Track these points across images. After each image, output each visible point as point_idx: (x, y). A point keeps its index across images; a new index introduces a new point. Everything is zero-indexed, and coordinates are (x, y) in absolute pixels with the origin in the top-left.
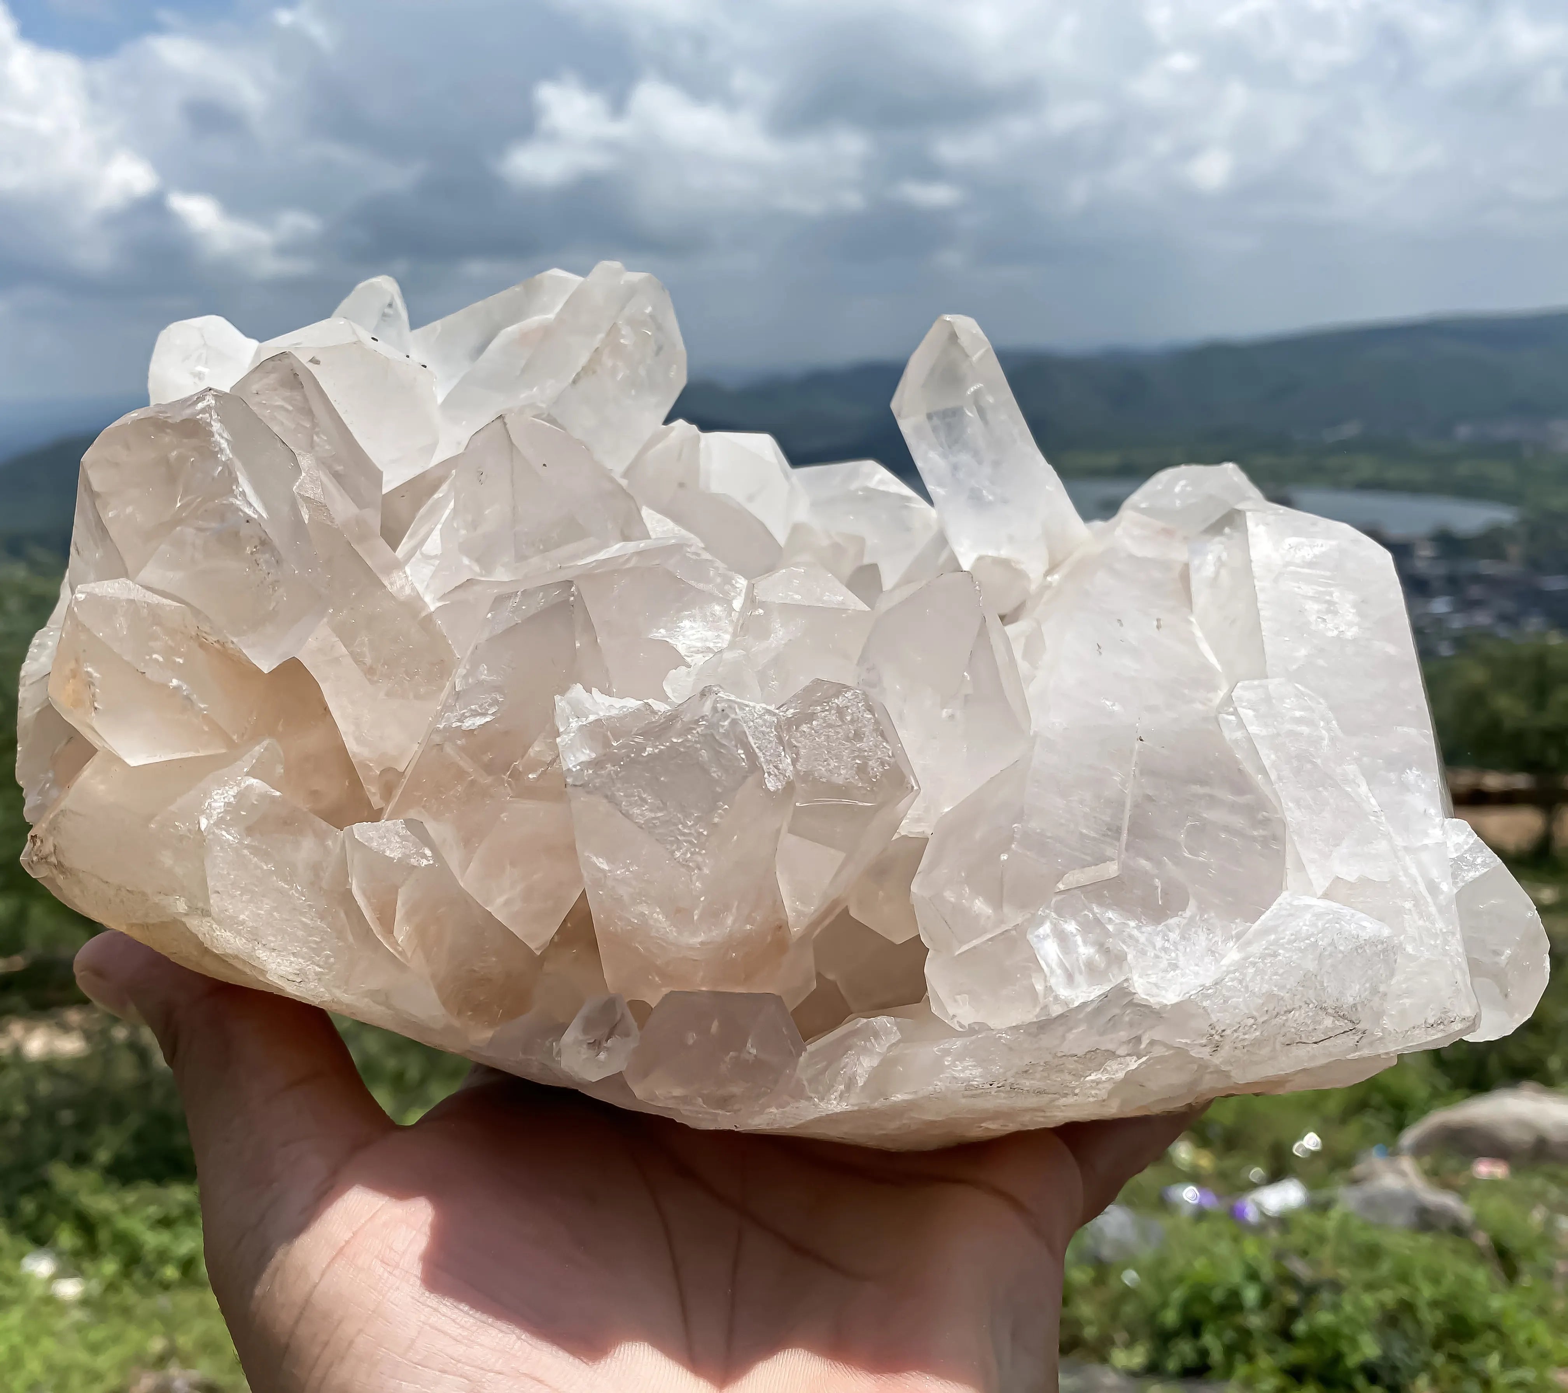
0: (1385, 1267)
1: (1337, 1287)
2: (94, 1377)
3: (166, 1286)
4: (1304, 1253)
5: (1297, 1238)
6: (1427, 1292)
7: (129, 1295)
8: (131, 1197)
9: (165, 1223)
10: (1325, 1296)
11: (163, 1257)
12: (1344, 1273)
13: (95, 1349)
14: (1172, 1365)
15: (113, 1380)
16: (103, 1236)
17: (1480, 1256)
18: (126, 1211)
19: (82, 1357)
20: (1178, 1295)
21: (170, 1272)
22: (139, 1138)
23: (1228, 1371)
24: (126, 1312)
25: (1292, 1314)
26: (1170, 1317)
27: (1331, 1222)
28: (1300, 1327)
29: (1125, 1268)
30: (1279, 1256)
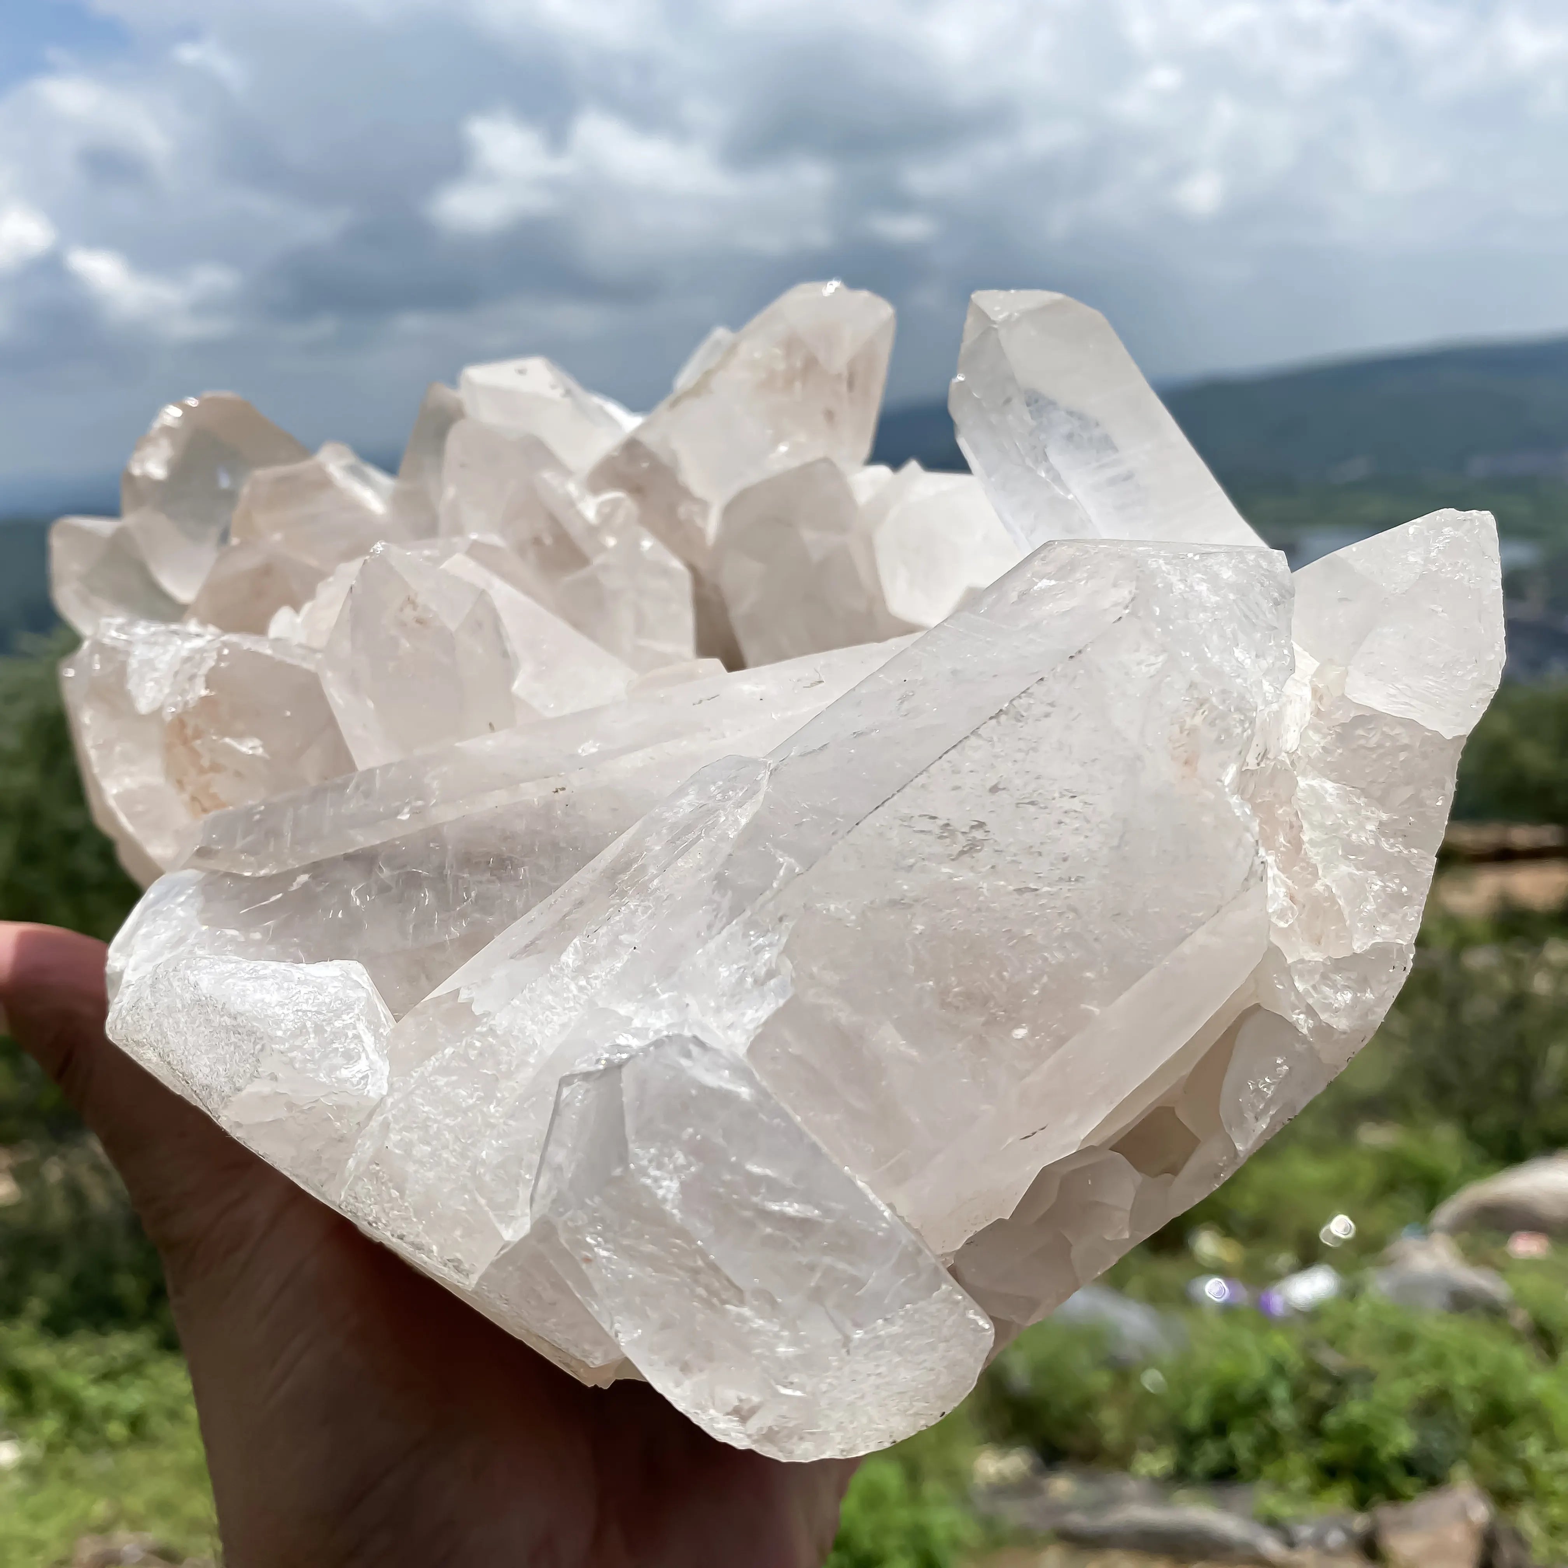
0: (1418, 1355)
1: (1368, 1377)
2: (35, 1547)
3: (113, 1446)
4: (1332, 1343)
5: (1327, 1327)
6: (1462, 1377)
7: (71, 1456)
8: (72, 1350)
9: (108, 1376)
10: (1356, 1388)
11: (108, 1413)
12: (1374, 1362)
13: (36, 1517)
14: (1198, 1468)
15: (57, 1550)
16: (42, 1394)
17: (1517, 1337)
18: (65, 1365)
19: (22, 1527)
20: (1203, 1394)
21: (116, 1430)
22: (77, 1284)
23: (1257, 1472)
24: (68, 1475)
25: (1322, 1409)
26: (1196, 1417)
27: (1363, 1308)
28: (1331, 1421)
29: (1145, 1368)
30: (1308, 1346)
